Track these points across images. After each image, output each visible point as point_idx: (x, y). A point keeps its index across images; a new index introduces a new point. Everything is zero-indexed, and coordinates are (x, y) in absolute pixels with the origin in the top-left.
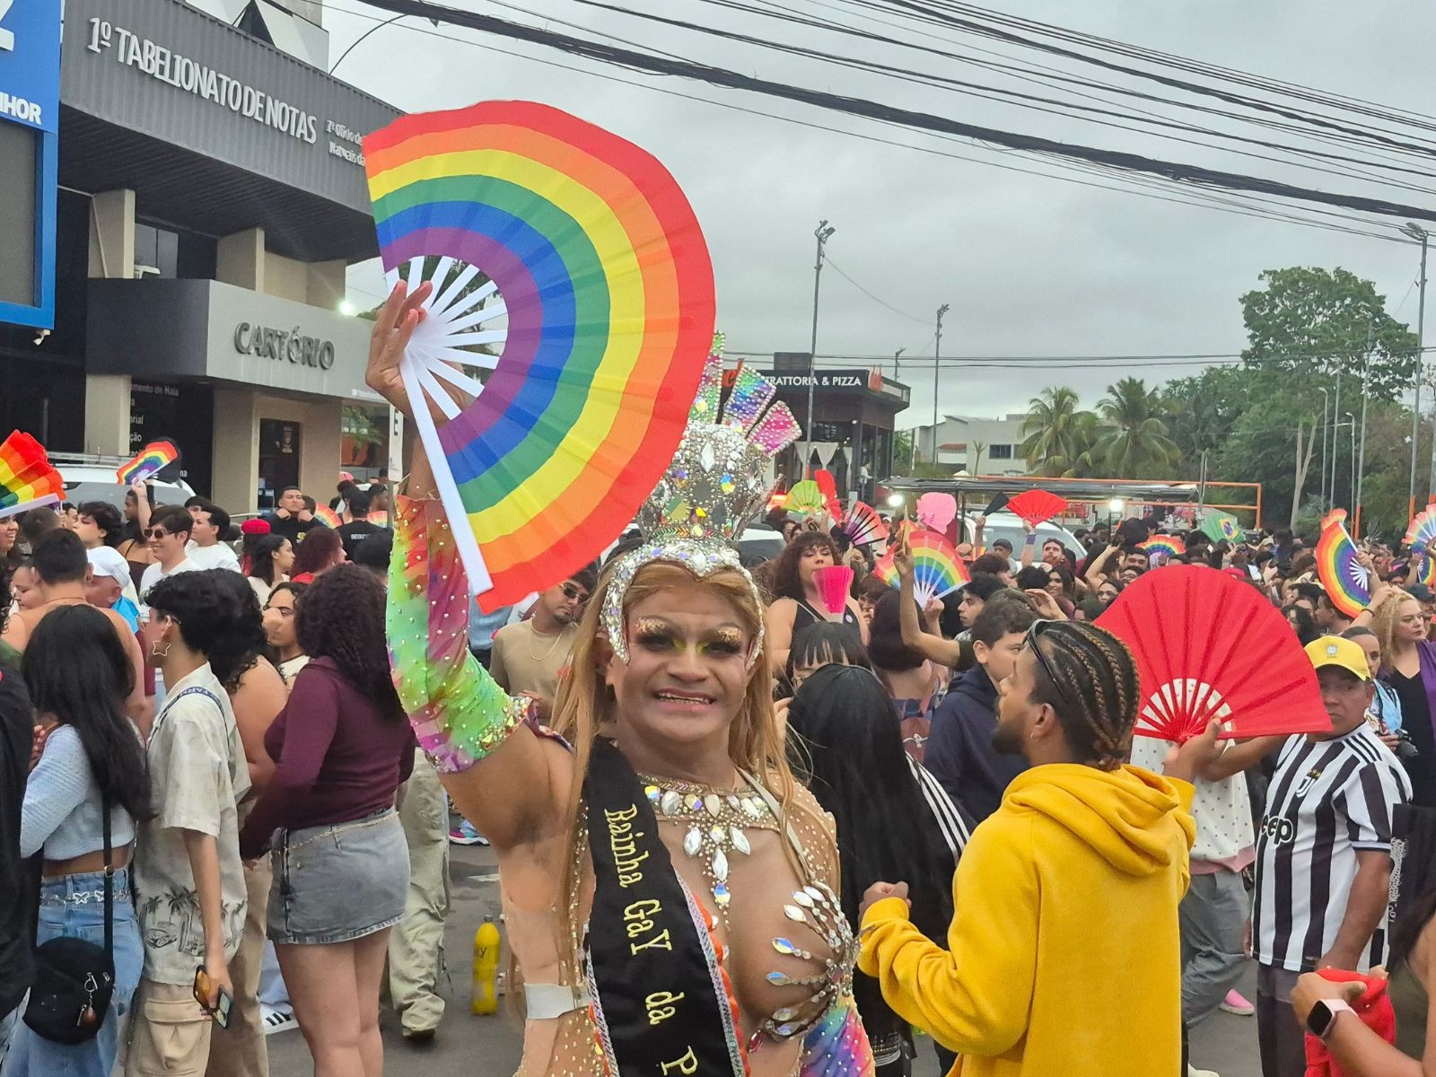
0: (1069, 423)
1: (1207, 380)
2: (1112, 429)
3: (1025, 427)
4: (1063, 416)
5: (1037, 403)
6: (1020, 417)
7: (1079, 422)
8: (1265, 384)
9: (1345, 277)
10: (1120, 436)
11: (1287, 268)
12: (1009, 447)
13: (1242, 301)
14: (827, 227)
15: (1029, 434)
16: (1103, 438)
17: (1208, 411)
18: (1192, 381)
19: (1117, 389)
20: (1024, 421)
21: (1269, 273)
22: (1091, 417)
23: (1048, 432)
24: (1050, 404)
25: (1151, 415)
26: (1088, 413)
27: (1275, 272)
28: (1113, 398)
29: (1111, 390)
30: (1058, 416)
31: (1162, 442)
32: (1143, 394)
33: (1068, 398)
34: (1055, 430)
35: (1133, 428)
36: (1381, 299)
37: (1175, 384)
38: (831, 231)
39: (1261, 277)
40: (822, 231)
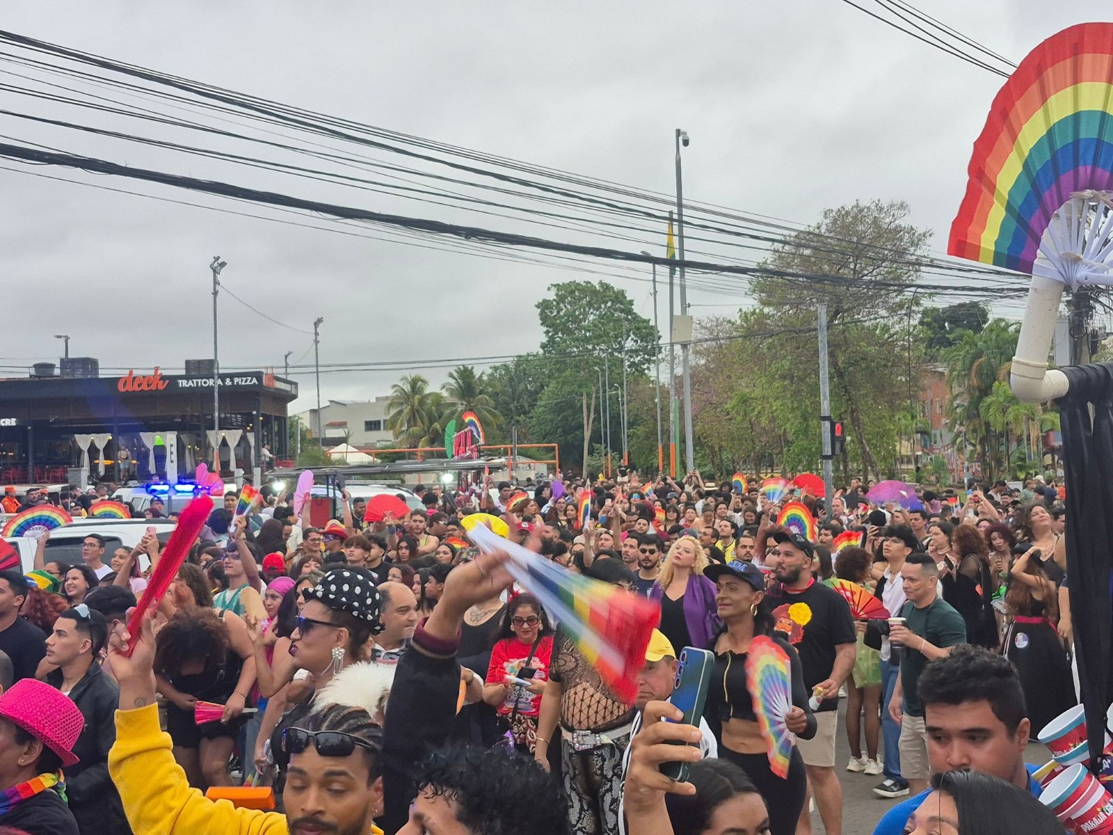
0: (422, 402)
1: (518, 365)
2: (454, 404)
3: (390, 405)
4: (417, 397)
5: (397, 388)
6: (387, 398)
7: (429, 401)
8: (558, 366)
9: (606, 287)
10: (459, 409)
11: (566, 281)
12: (379, 422)
13: (538, 306)
14: (220, 261)
15: (393, 412)
16: (447, 412)
17: (522, 387)
18: (506, 367)
19: (455, 375)
20: (389, 402)
21: (555, 286)
22: (438, 397)
23: (407, 409)
24: (407, 388)
25: (481, 392)
26: (436, 394)
27: (558, 285)
28: (453, 381)
29: (451, 375)
30: (413, 397)
31: (489, 412)
32: (474, 377)
33: (420, 383)
34: (413, 406)
35: (469, 403)
36: (631, 303)
37: (496, 369)
38: (223, 264)
39: (549, 289)
40: (216, 265)
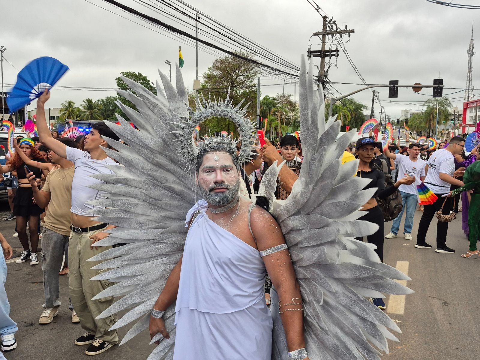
0: (73, 110)
1: (107, 100)
2: (85, 112)
3: (61, 111)
4: (71, 108)
5: (63, 105)
6: (59, 108)
7: (76, 110)
8: (124, 101)
9: (141, 75)
10: (87, 114)
11: (127, 72)
12: (55, 117)
13: (116, 79)
14: (4, 48)
15: (62, 113)
16: (82, 115)
17: (108, 108)
18: (102, 100)
19: (86, 101)
20: (60, 109)
21: (123, 73)
22: (79, 110)
23: (67, 113)
24: (67, 105)
25: (95, 108)
26: (78, 108)
27: (124, 73)
28: (85, 104)
29: (84, 101)
30: (69, 109)
31: (98, 115)
32: (92, 103)
33: (72, 104)
34: (69, 112)
35: (91, 112)
36: (149, 81)
37: (99, 101)
38: (5, 49)
39: (120, 74)
40: (2, 49)
